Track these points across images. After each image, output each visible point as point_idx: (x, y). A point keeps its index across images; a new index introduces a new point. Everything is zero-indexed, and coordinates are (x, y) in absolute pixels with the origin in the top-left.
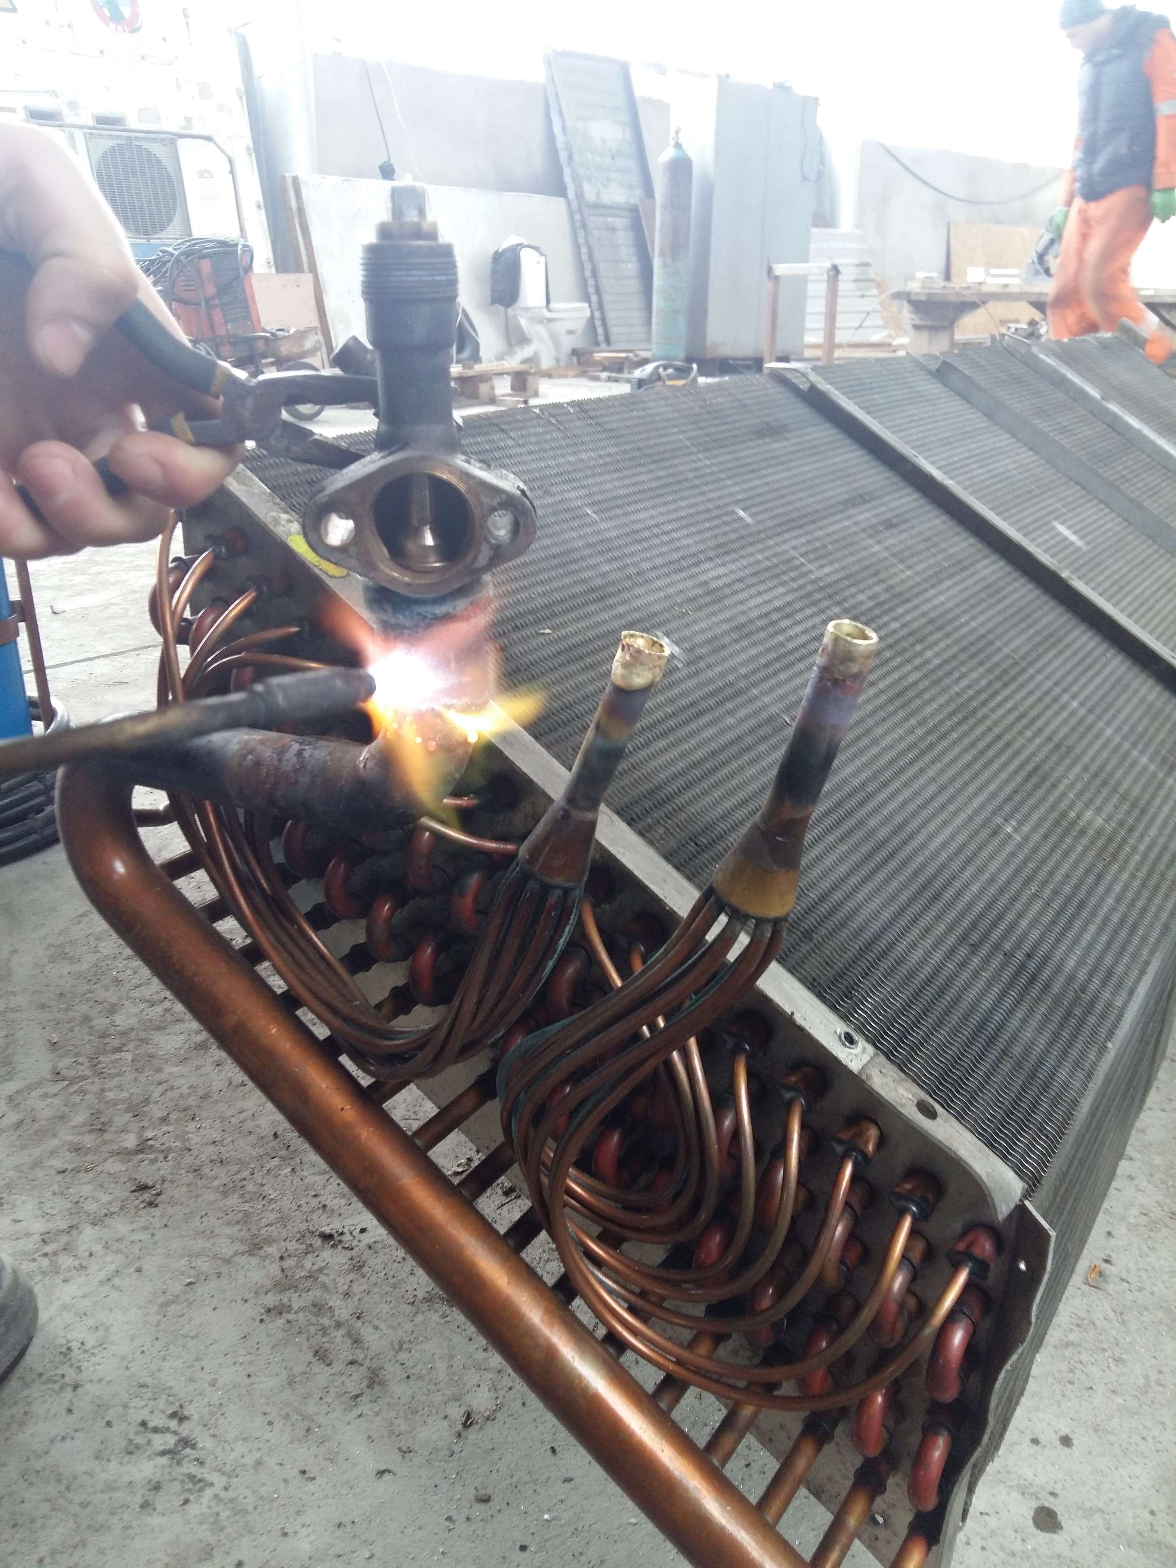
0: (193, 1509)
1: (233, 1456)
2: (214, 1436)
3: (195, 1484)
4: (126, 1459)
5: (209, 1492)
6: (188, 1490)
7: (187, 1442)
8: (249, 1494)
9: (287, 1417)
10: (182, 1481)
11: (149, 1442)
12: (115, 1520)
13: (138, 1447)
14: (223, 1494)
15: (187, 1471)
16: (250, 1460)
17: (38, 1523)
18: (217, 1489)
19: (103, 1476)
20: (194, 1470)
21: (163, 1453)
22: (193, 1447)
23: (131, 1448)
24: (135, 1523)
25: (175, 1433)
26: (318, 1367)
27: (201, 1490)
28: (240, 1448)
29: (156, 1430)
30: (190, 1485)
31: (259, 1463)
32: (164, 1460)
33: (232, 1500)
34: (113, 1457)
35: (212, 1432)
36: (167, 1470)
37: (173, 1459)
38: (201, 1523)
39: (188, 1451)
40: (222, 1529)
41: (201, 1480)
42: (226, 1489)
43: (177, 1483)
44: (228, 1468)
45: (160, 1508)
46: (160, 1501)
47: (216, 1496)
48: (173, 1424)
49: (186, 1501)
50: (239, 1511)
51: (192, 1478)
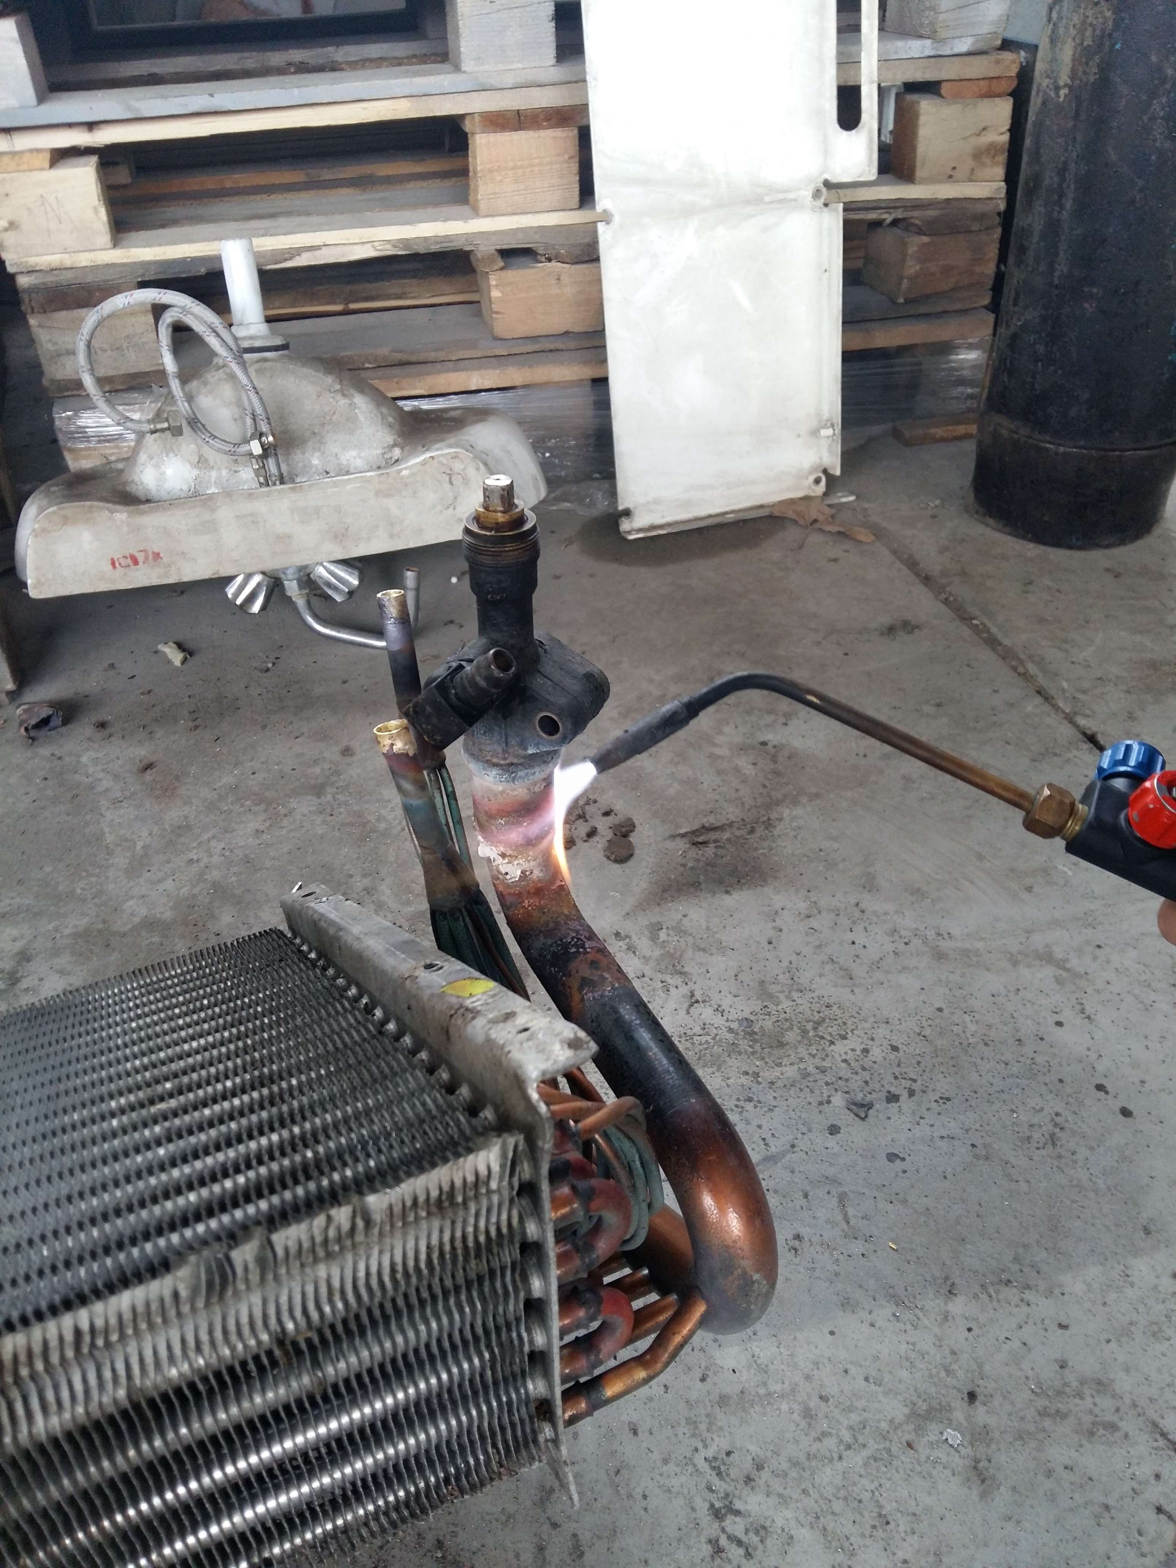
0: (726, 1447)
1: (683, 1479)
2: (693, 1509)
3: (719, 1468)
4: (768, 1524)
5: (710, 1454)
6: (725, 1464)
7: (717, 1514)
8: (681, 1435)
9: (630, 1496)
10: (728, 1475)
11: (747, 1531)
12: (785, 1466)
13: (757, 1533)
14: (700, 1445)
15: (722, 1483)
16: (671, 1467)
17: (842, 1493)
18: (703, 1454)
19: (788, 1514)
20: (717, 1483)
21: (738, 1513)
22: (712, 1506)
23: (763, 1533)
24: (769, 1454)
25: (723, 1530)
26: (585, 1536)
27: (715, 1458)
28: (674, 1482)
29: (739, 1543)
30: (723, 1468)
31: (666, 1461)
32: (738, 1505)
33: (693, 1436)
34: (779, 1531)
35: (694, 1515)
36: (737, 1493)
37: (731, 1502)
38: (721, 1429)
39: (718, 1505)
40: (708, 1415)
41: (714, 1468)
42: (696, 1450)
43: (732, 1476)
44: (690, 1469)
45: (749, 1458)
46: (747, 1466)
47: (706, 1446)
48: (723, 1541)
49: (728, 1454)
50: (692, 1423)
51: (719, 1474)
